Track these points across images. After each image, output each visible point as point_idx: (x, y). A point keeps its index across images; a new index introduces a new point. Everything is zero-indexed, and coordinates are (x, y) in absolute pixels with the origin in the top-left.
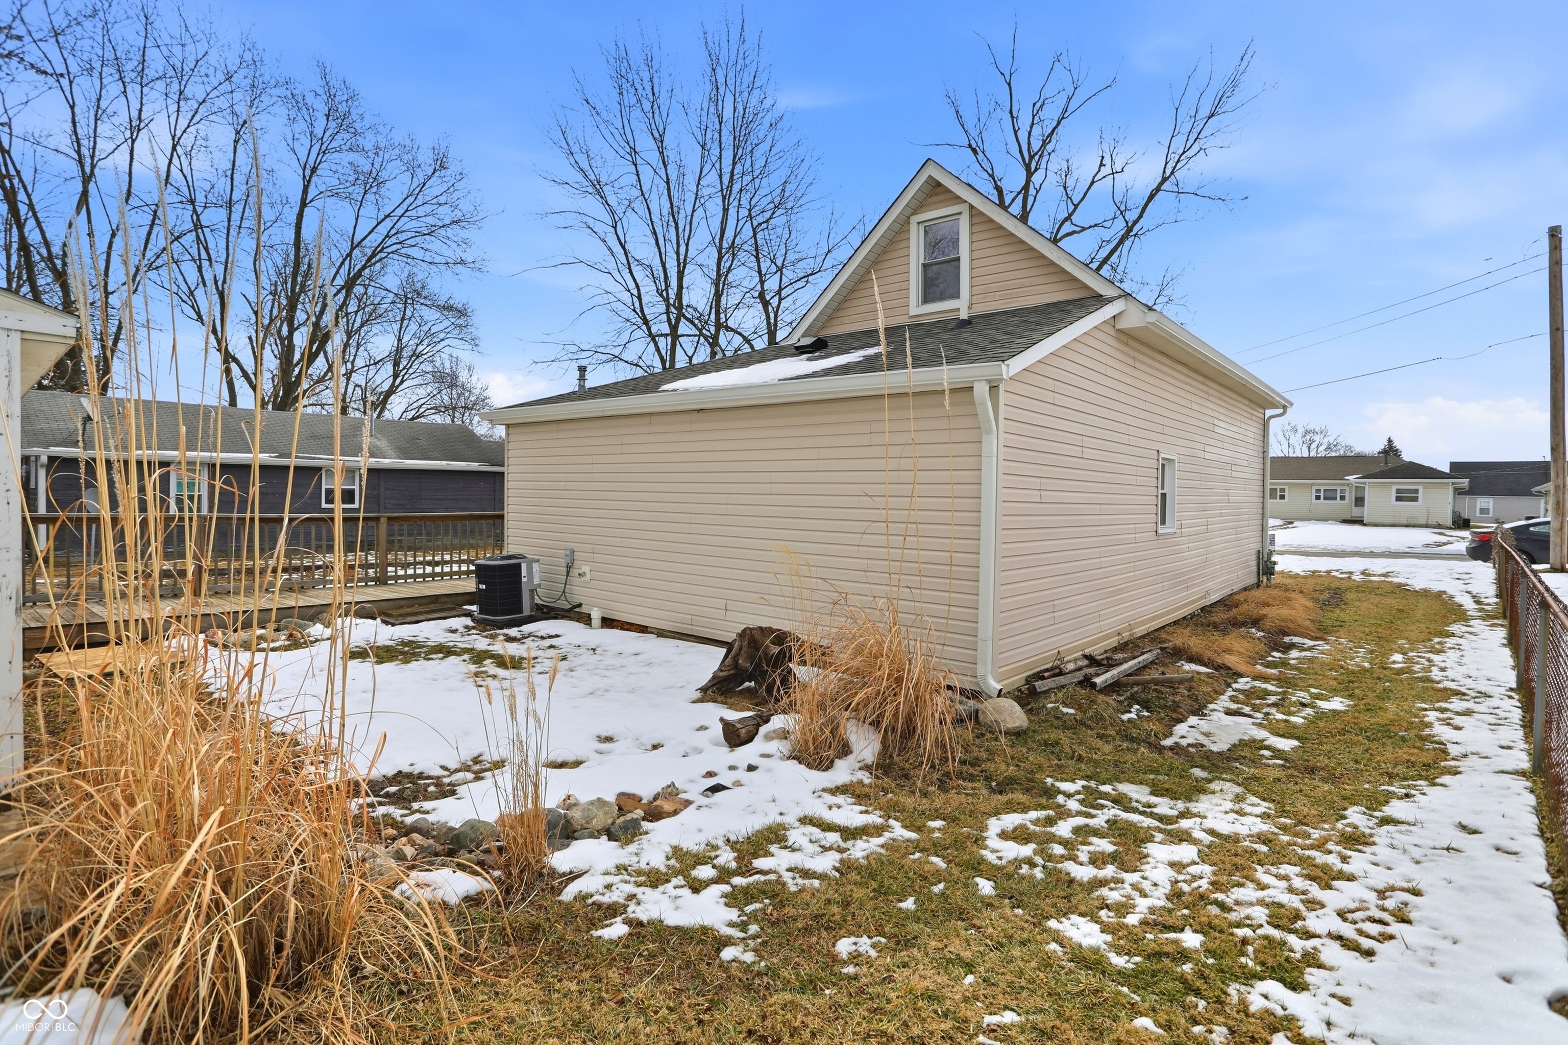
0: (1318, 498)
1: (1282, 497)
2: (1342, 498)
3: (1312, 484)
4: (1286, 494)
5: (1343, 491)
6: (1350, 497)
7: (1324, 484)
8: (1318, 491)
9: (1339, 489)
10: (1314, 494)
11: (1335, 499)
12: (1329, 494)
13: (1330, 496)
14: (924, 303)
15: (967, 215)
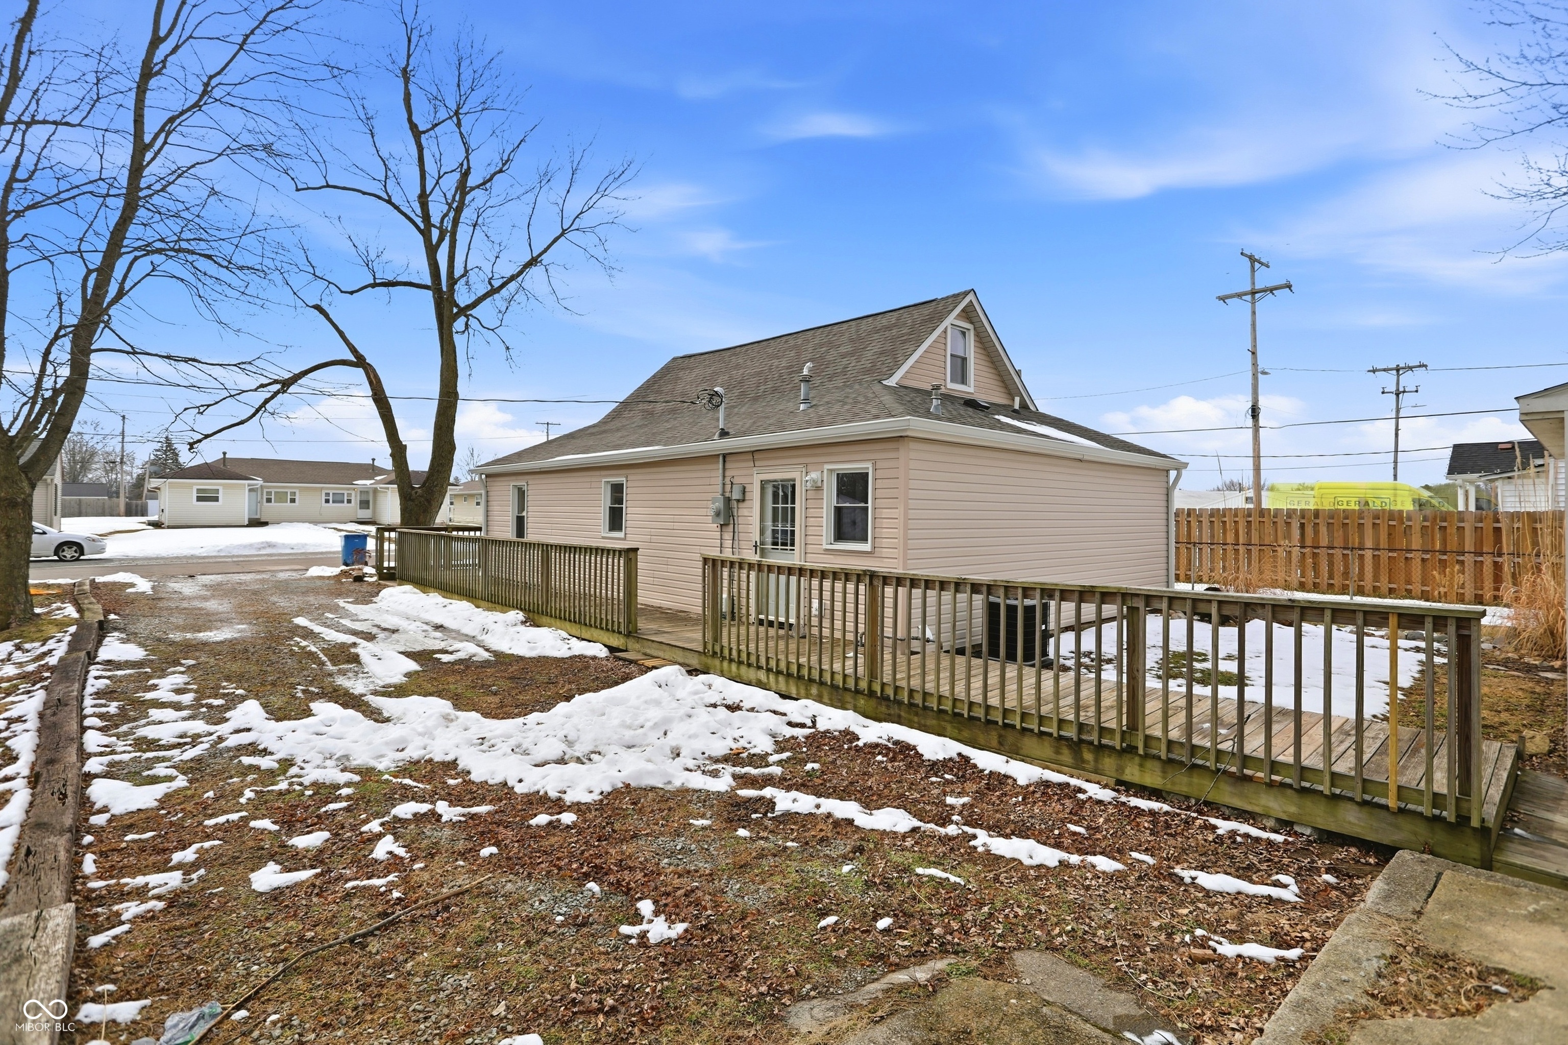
0: (327, 501)
1: (293, 501)
2: (349, 501)
3: (322, 489)
4: (297, 498)
5: (349, 495)
6: (356, 500)
7: (333, 488)
8: (328, 494)
9: (346, 492)
10: (324, 498)
11: (343, 502)
12: (338, 498)
13: (338, 500)
14: (952, 381)
15: (972, 332)
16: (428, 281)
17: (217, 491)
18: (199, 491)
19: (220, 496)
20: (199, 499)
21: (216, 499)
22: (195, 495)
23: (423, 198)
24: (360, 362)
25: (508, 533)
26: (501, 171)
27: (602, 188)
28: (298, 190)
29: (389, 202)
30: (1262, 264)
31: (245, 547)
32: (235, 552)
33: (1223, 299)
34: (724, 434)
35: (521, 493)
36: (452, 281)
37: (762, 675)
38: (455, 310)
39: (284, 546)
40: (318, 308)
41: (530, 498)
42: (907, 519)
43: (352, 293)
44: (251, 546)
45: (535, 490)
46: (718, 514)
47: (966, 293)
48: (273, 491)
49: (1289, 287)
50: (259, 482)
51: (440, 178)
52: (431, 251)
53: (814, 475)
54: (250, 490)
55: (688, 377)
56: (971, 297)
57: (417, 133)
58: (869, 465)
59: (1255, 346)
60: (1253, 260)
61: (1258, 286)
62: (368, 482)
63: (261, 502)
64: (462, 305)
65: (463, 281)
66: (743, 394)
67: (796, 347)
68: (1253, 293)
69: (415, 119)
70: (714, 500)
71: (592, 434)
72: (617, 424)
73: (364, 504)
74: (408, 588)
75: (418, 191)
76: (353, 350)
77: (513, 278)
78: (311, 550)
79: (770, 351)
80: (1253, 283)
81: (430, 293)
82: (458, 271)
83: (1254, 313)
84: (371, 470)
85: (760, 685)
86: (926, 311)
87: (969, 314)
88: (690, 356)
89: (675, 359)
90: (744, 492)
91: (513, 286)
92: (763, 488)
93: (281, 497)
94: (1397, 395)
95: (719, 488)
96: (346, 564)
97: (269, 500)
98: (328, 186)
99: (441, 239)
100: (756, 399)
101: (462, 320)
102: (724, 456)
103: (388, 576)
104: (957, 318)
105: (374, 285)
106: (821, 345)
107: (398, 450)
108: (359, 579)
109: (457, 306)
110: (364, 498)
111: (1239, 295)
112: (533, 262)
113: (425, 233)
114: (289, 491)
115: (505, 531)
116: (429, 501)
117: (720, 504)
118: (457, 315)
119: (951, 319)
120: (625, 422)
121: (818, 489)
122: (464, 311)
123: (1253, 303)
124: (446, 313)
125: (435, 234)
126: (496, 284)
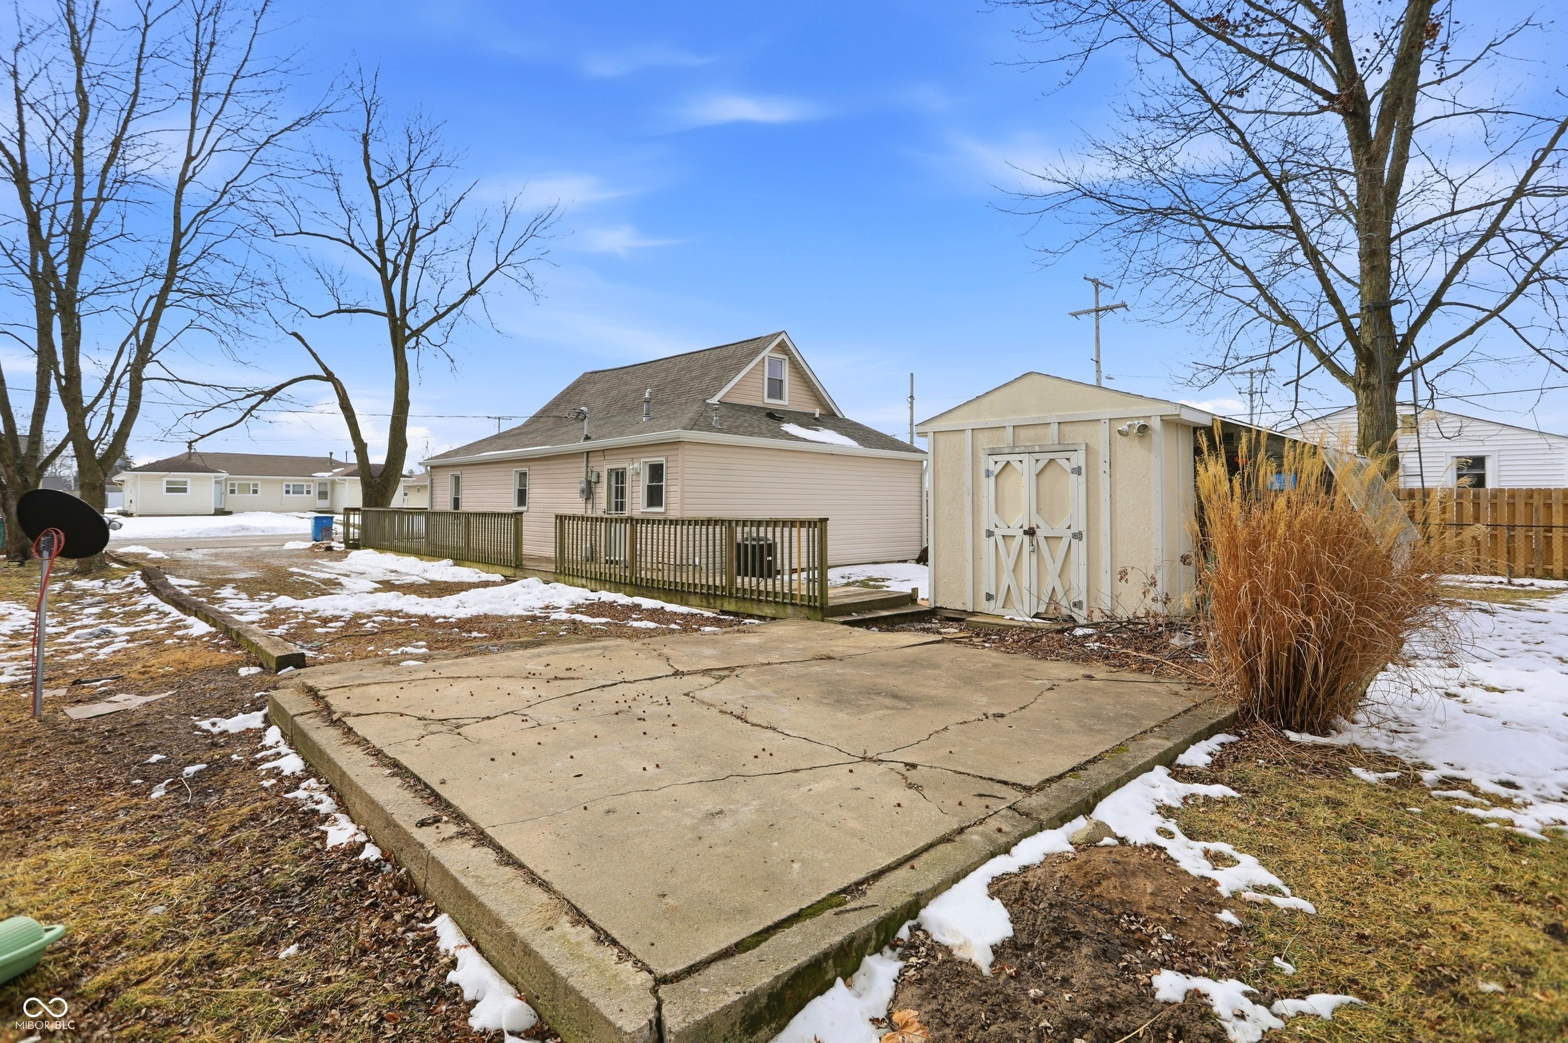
0: (288, 492)
1: (255, 492)
2: (308, 492)
3: (283, 481)
4: (259, 489)
5: (309, 486)
6: (315, 491)
7: (293, 480)
8: (288, 486)
9: (305, 484)
10: (284, 489)
11: (302, 493)
12: (297, 489)
13: (298, 490)
14: (769, 397)
15: (787, 361)
16: (385, 310)
17: (185, 483)
18: (168, 483)
19: (189, 487)
20: (169, 490)
21: (184, 490)
22: (165, 487)
23: (380, 242)
24: (330, 377)
25: (448, 507)
26: (444, 223)
27: (531, 229)
28: (276, 236)
29: (353, 246)
30: (1105, 285)
31: (222, 530)
32: (213, 534)
33: (1075, 315)
34: (587, 438)
35: (457, 479)
36: (405, 312)
37: (584, 581)
38: (408, 332)
39: (256, 529)
40: (295, 334)
41: (464, 483)
42: (683, 492)
43: (320, 317)
44: (227, 528)
45: (468, 479)
46: (583, 491)
47: (779, 334)
48: (236, 483)
49: (1125, 306)
50: (225, 475)
51: (394, 225)
52: (387, 285)
53: (636, 465)
54: (216, 482)
55: (591, 389)
56: (783, 336)
57: (375, 189)
58: (663, 459)
59: (1098, 356)
60: (1096, 283)
61: (1101, 305)
62: (327, 475)
63: (225, 493)
64: (414, 329)
65: (413, 311)
66: (624, 406)
67: (667, 369)
68: (1097, 311)
69: (373, 177)
70: (580, 483)
71: (514, 435)
72: (534, 426)
73: (323, 495)
74: (370, 551)
75: (376, 237)
76: (325, 369)
77: (455, 306)
78: (280, 533)
79: (649, 371)
80: (1097, 302)
81: (386, 320)
82: (409, 304)
83: (1098, 328)
84: (329, 463)
85: (583, 586)
86: (753, 345)
87: (782, 348)
88: (596, 372)
89: (585, 374)
90: (598, 477)
91: (455, 312)
92: (609, 475)
93: (244, 488)
94: (1251, 395)
95: (584, 475)
96: (315, 540)
97: (232, 492)
98: (301, 233)
99: (395, 275)
100: (630, 410)
101: (413, 340)
102: (588, 453)
103: (352, 545)
104: (773, 350)
105: (339, 311)
106: (682, 369)
107: (361, 448)
108: (329, 549)
109: (410, 328)
110: (322, 489)
111: (1088, 312)
112: (473, 291)
113: (382, 271)
114: (251, 483)
115: (444, 503)
116: (385, 488)
117: (584, 485)
118: (410, 337)
119: (766, 353)
120: (540, 425)
121: (638, 474)
122: (417, 333)
123: (1097, 320)
124: (399, 337)
125: (390, 268)
126: (441, 311)
